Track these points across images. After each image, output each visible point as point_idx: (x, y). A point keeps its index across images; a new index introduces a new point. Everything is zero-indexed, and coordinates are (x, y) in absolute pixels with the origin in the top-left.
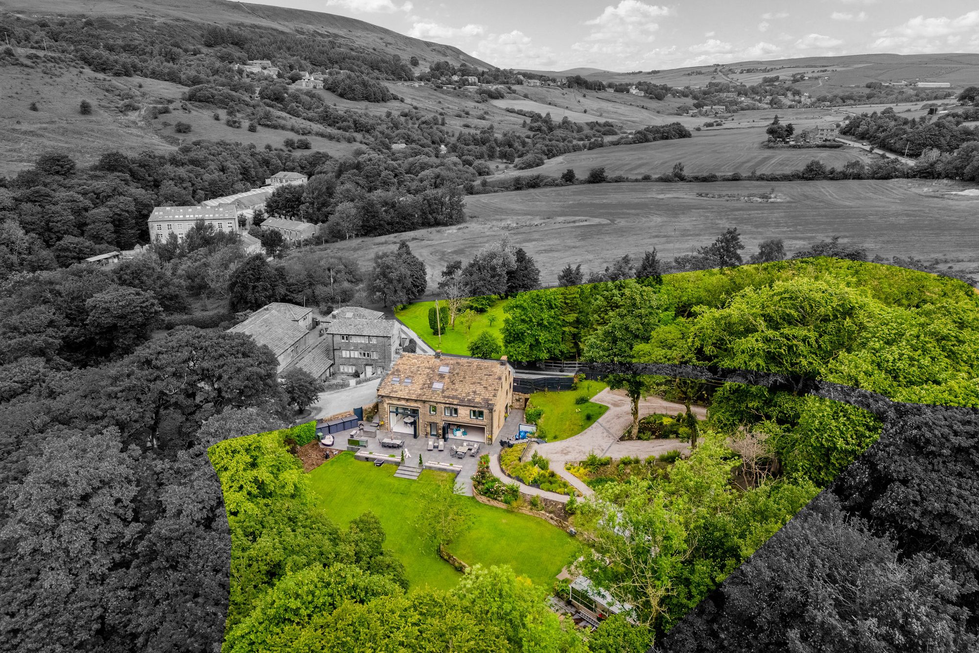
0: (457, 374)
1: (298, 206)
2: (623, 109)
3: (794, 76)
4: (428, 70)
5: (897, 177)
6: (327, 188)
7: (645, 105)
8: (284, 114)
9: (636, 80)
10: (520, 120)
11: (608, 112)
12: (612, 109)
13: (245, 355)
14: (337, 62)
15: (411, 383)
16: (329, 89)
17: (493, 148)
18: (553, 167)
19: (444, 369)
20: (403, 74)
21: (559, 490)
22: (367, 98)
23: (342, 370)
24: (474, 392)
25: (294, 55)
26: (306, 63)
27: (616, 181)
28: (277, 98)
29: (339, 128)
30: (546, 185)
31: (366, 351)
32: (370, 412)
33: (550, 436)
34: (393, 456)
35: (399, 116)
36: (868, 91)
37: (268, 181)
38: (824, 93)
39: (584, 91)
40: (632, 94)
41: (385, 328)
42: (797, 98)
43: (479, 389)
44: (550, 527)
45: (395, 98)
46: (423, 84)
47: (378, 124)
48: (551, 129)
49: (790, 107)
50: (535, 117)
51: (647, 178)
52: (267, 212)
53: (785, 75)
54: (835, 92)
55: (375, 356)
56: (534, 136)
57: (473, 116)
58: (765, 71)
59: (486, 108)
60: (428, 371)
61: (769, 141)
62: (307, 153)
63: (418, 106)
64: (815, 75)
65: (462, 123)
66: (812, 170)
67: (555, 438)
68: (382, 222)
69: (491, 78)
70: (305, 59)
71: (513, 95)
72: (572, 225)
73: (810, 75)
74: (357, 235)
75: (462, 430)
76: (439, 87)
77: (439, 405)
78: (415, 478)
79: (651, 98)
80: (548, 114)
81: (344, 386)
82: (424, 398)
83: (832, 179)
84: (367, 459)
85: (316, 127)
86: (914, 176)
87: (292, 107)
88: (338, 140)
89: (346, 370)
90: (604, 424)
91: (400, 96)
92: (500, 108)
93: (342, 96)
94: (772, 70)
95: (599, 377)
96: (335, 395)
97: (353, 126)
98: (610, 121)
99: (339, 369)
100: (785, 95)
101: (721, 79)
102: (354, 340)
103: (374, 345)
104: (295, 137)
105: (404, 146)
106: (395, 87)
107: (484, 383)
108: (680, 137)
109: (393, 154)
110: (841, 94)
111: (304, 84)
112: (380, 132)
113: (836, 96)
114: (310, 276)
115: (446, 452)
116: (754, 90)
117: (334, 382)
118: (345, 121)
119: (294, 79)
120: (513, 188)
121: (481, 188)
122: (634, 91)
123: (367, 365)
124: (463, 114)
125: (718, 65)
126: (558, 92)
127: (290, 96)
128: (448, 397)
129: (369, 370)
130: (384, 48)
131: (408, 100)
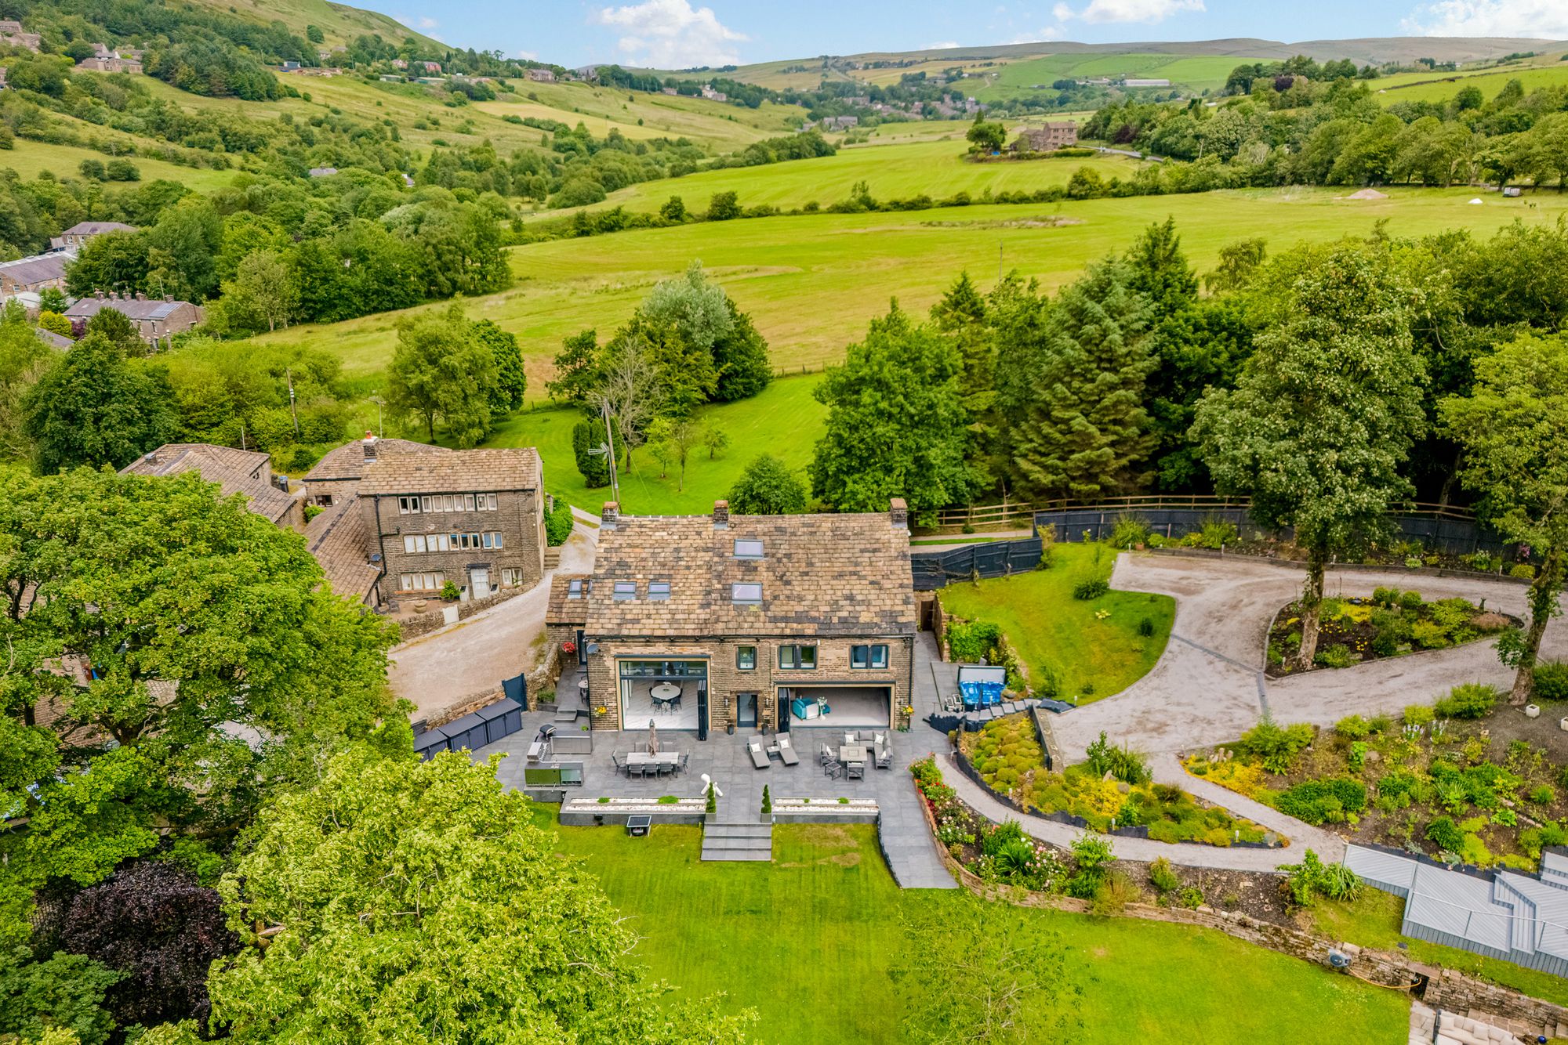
0: (788, 556)
1: (144, 274)
2: (698, 120)
3: (946, 72)
4: (343, 49)
5: (1217, 188)
6: (205, 236)
7: (734, 116)
8: (69, 118)
9: (708, 77)
10: (536, 135)
11: (679, 125)
12: (683, 121)
13: (222, 547)
14: (162, 30)
15: (670, 593)
16: (153, 75)
17: (502, 177)
18: (632, 200)
19: (751, 549)
20: (299, 54)
21: (1211, 836)
22: (236, 92)
23: (406, 588)
24: (850, 598)
25: (70, 13)
26: (98, 29)
27: (760, 215)
28: (51, 88)
29: (191, 145)
30: (632, 226)
31: (467, 532)
32: (545, 686)
33: (1069, 689)
34: (671, 800)
35: (306, 124)
36: (1057, 94)
37: (56, 242)
38: (996, 98)
39: (630, 92)
40: (706, 98)
41: (513, 469)
42: (959, 104)
43: (860, 589)
44: (1245, 951)
45: (293, 94)
46: (338, 71)
47: (271, 136)
48: (592, 149)
49: (953, 118)
50: (560, 130)
51: (812, 208)
52: (73, 293)
53: (933, 71)
54: (1013, 95)
55: (493, 543)
56: (567, 159)
57: (447, 129)
58: (901, 65)
59: (467, 116)
60: (707, 556)
61: (971, 151)
62: (132, 187)
63: (339, 108)
64: (978, 70)
65: (430, 139)
66: (1083, 183)
67: (1088, 691)
68: (345, 291)
69: (465, 66)
70: (95, 21)
71: (510, 94)
72: (734, 277)
73: (971, 71)
74: (293, 322)
75: (822, 702)
76: (371, 78)
77: (764, 644)
78: (765, 857)
79: (738, 105)
80: (581, 125)
81: (431, 624)
82: (719, 629)
83: (1116, 195)
84: (599, 819)
85: (142, 142)
86: (1243, 185)
87: (85, 105)
88: (194, 165)
89: (418, 586)
90: (1198, 642)
91: (301, 92)
92: (491, 116)
93: (183, 87)
94: (911, 63)
95: (1087, 533)
96: (413, 651)
97: (219, 139)
98: (687, 137)
99: (399, 586)
100: (941, 100)
101: (835, 77)
102: (433, 507)
103: (489, 514)
104: (105, 160)
105: (334, 171)
106: (286, 78)
107: (866, 571)
108: (818, 155)
109: (315, 186)
110: (1021, 99)
111: (100, 65)
112: (279, 150)
113: (1015, 101)
114: (234, 388)
115: (807, 768)
116: (893, 92)
117: (394, 619)
118: (201, 129)
119: (79, 57)
120: (574, 232)
121: (513, 235)
122: (708, 93)
123: (473, 567)
124: (429, 125)
125: (827, 57)
126: (587, 92)
127: (75, 82)
128: (786, 619)
129: (480, 581)
130: (252, 9)
131: (317, 98)
